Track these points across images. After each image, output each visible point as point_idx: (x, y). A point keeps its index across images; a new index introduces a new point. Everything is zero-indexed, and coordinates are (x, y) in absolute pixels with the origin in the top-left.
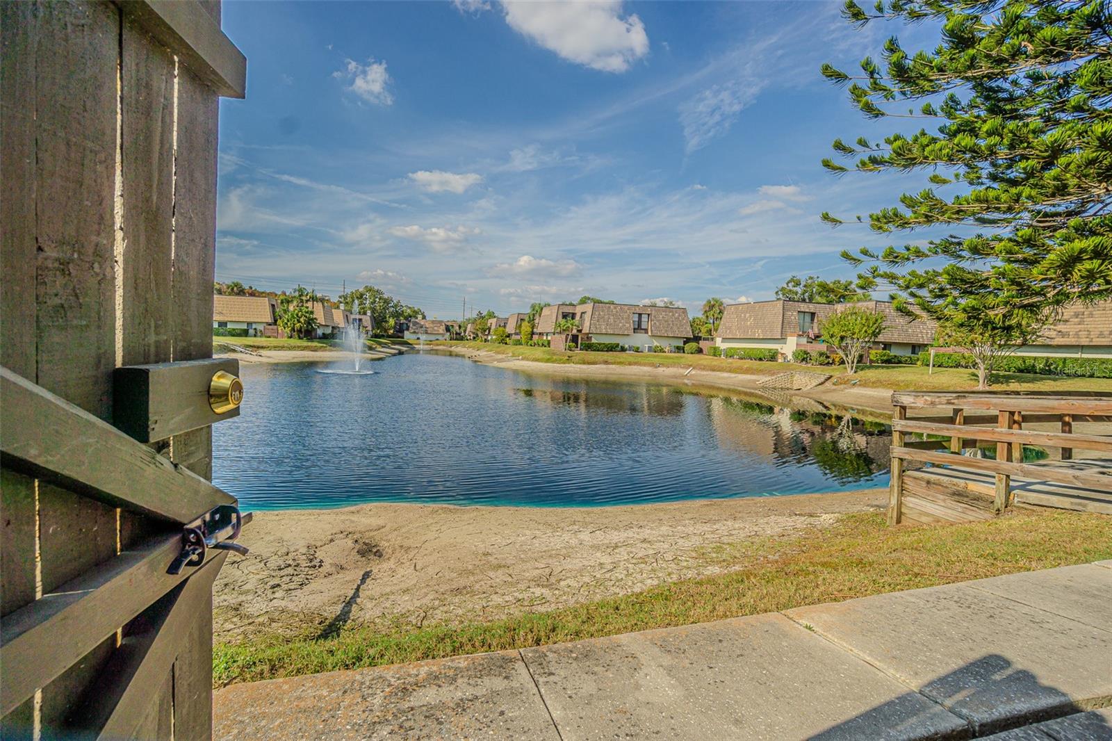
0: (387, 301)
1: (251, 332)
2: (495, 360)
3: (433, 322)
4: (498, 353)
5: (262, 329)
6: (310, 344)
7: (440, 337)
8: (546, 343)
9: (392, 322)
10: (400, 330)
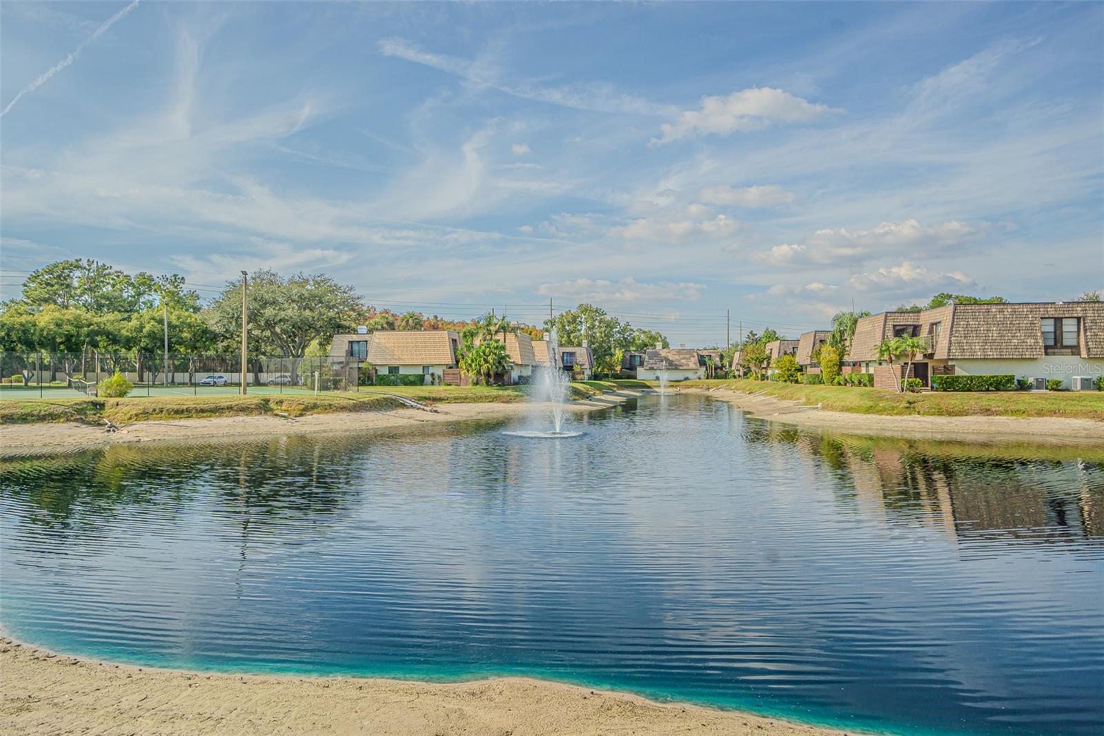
0: (609, 325)
1: (428, 378)
2: (774, 410)
3: (679, 352)
4: (784, 398)
5: (441, 373)
6: (501, 392)
7: (690, 375)
8: (865, 380)
9: (619, 354)
10: (630, 366)
